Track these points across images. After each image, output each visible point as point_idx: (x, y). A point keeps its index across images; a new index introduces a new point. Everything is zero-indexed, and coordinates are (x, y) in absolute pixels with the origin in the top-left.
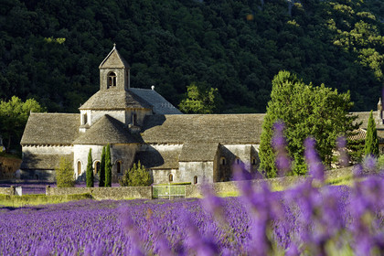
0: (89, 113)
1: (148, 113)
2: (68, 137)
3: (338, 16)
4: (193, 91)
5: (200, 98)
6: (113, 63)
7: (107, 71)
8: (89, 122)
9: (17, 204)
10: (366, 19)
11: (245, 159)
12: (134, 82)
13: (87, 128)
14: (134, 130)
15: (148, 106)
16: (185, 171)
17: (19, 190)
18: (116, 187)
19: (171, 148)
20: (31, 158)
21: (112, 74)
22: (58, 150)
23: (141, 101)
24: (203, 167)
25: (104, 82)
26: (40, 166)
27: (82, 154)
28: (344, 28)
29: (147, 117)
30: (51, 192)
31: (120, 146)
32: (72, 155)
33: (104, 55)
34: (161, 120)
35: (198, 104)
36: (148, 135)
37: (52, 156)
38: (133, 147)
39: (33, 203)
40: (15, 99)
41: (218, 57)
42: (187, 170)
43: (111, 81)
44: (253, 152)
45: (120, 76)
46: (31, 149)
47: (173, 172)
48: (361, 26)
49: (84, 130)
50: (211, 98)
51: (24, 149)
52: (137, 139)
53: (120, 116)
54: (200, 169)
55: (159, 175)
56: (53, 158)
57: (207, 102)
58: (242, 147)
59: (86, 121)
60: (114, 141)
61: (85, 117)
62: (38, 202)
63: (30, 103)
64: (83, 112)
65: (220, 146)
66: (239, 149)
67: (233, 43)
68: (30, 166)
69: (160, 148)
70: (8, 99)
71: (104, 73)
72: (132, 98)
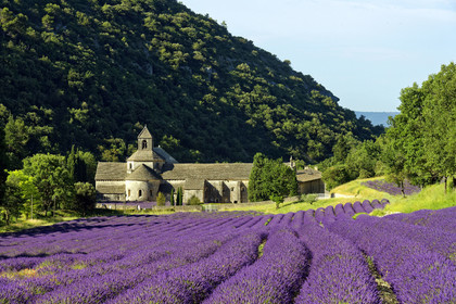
0: (133, 163)
3: (242, 82)
8: (133, 168)
10: (260, 84)
13: (132, 171)
14: (158, 172)
19: (179, 182)
27: (131, 186)
28: (246, 90)
31: (152, 181)
36: (165, 175)
41: (169, 114)
48: (258, 89)
49: (130, 172)
52: (160, 178)
59: (131, 167)
61: (130, 165)
64: (128, 163)
65: (206, 182)
67: (176, 103)
69: (172, 182)
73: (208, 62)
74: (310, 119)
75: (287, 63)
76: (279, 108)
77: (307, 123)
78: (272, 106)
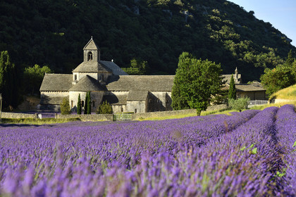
0: (78, 74)
1: (110, 74)
2: (66, 87)
3: (212, 22)
4: (134, 62)
5: (137, 66)
6: (91, 47)
7: (88, 51)
8: (78, 79)
9: (40, 123)
10: (228, 24)
11: (163, 100)
12: (102, 58)
13: (77, 82)
14: (102, 83)
15: (110, 71)
16: (130, 106)
17: (40, 116)
18: (93, 114)
19: (123, 93)
20: (46, 98)
21: (91, 53)
22: (61, 94)
23: (106, 68)
24: (140, 104)
25: (86, 57)
26: (50, 102)
27: (74, 97)
28: (216, 29)
29: (109, 77)
30: (58, 116)
32: (68, 96)
33: (86, 43)
34: (117, 78)
35: (137, 70)
36: (110, 86)
37: (57, 97)
38: (102, 93)
39: (47, 123)
40: (36, 66)
42: (131, 105)
43: (90, 57)
44: (167, 96)
45: (95, 54)
46: (46, 93)
47: (124, 106)
48: (225, 28)
49: (75, 83)
50: (144, 66)
51: (42, 93)
52: (104, 88)
53: (95, 76)
54: (138, 105)
55: (116, 108)
56: (58, 98)
57: (141, 69)
58: (161, 93)
59: (76, 78)
60: (91, 89)
61: (76, 76)
62: (51, 122)
63: (45, 68)
64: (74, 74)
65: (149, 93)
66: (160, 95)
68: (45, 102)
70: (33, 66)
71: (86, 52)
72: (101, 66)
73: (186, 7)
74: (267, 52)
75: (252, 12)
76: (242, 43)
77: (264, 55)
78: (236, 41)
